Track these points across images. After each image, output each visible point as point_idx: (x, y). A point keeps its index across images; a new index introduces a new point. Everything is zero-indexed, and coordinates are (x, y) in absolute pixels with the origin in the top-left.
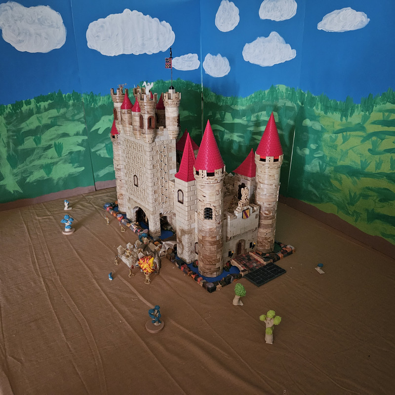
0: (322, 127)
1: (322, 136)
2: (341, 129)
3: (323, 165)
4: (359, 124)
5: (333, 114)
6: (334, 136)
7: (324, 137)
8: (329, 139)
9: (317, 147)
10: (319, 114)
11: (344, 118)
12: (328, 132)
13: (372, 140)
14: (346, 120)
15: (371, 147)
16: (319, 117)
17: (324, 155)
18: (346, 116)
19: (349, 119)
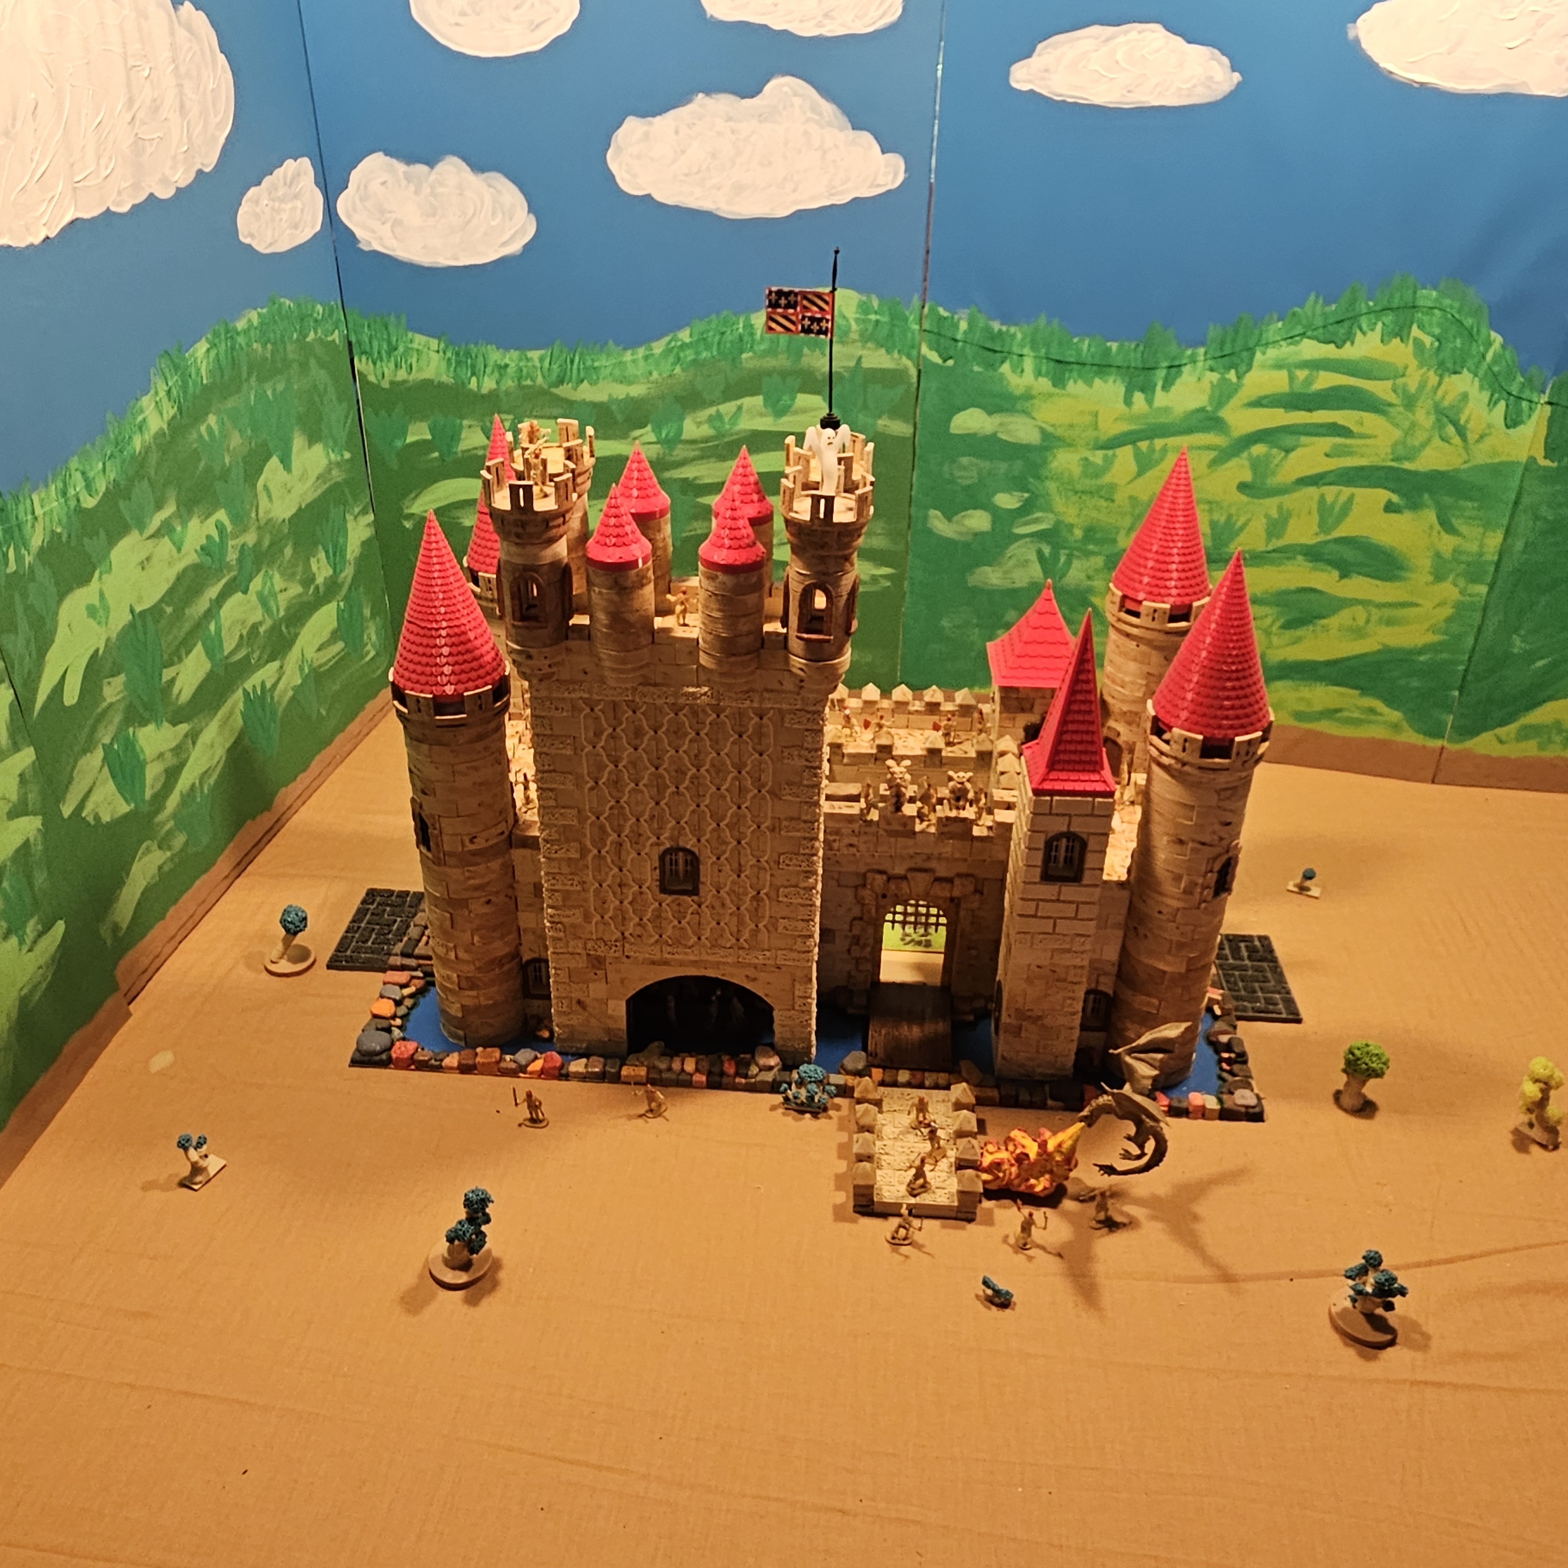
0: (1043, 431)
1: (1045, 462)
2: (1131, 433)
3: (1055, 556)
4: (1202, 410)
5: (1089, 383)
6: (1098, 457)
7: (1054, 465)
8: (1077, 470)
9: (1027, 500)
10: (1029, 388)
11: (1139, 397)
12: (1070, 445)
13: (1249, 454)
14: (1150, 401)
15: (1247, 477)
16: (1028, 396)
17: (1058, 523)
18: (1147, 389)
19: (1161, 398)
